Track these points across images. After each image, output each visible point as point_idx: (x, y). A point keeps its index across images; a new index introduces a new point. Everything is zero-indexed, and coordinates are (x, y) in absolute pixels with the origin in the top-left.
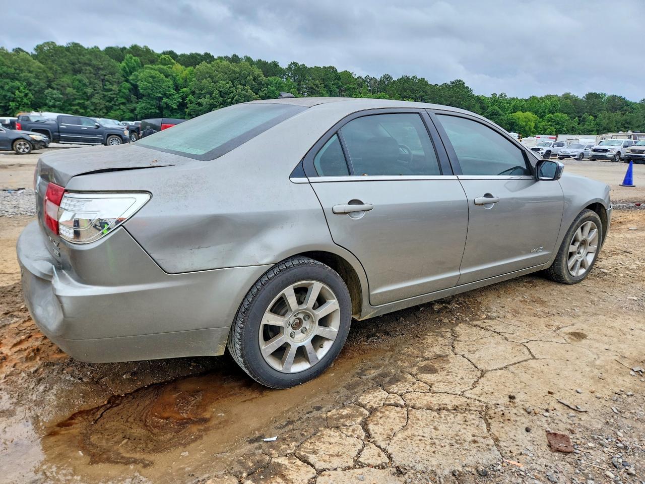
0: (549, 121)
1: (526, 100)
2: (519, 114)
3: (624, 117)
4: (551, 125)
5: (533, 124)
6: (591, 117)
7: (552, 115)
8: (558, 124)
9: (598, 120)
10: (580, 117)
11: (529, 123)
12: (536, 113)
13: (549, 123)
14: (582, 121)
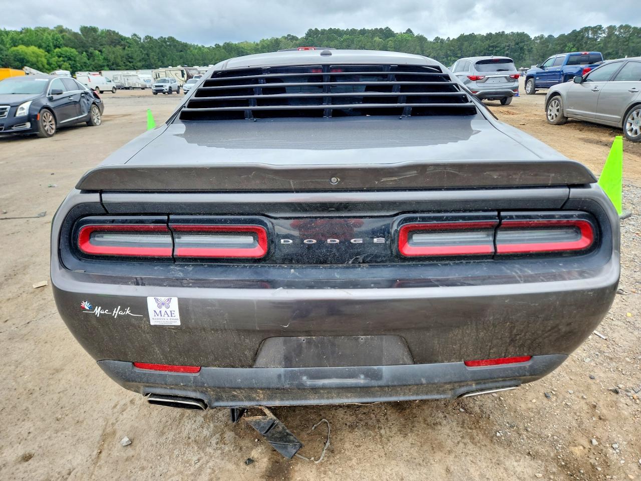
0: (59, 57)
1: (21, 32)
2: (21, 48)
3: (126, 52)
4: (64, 61)
5: (45, 61)
6: (97, 52)
7: (60, 50)
8: (70, 59)
9: (104, 55)
10: (86, 51)
11: (39, 59)
12: (40, 47)
13: (61, 59)
14: (90, 56)
